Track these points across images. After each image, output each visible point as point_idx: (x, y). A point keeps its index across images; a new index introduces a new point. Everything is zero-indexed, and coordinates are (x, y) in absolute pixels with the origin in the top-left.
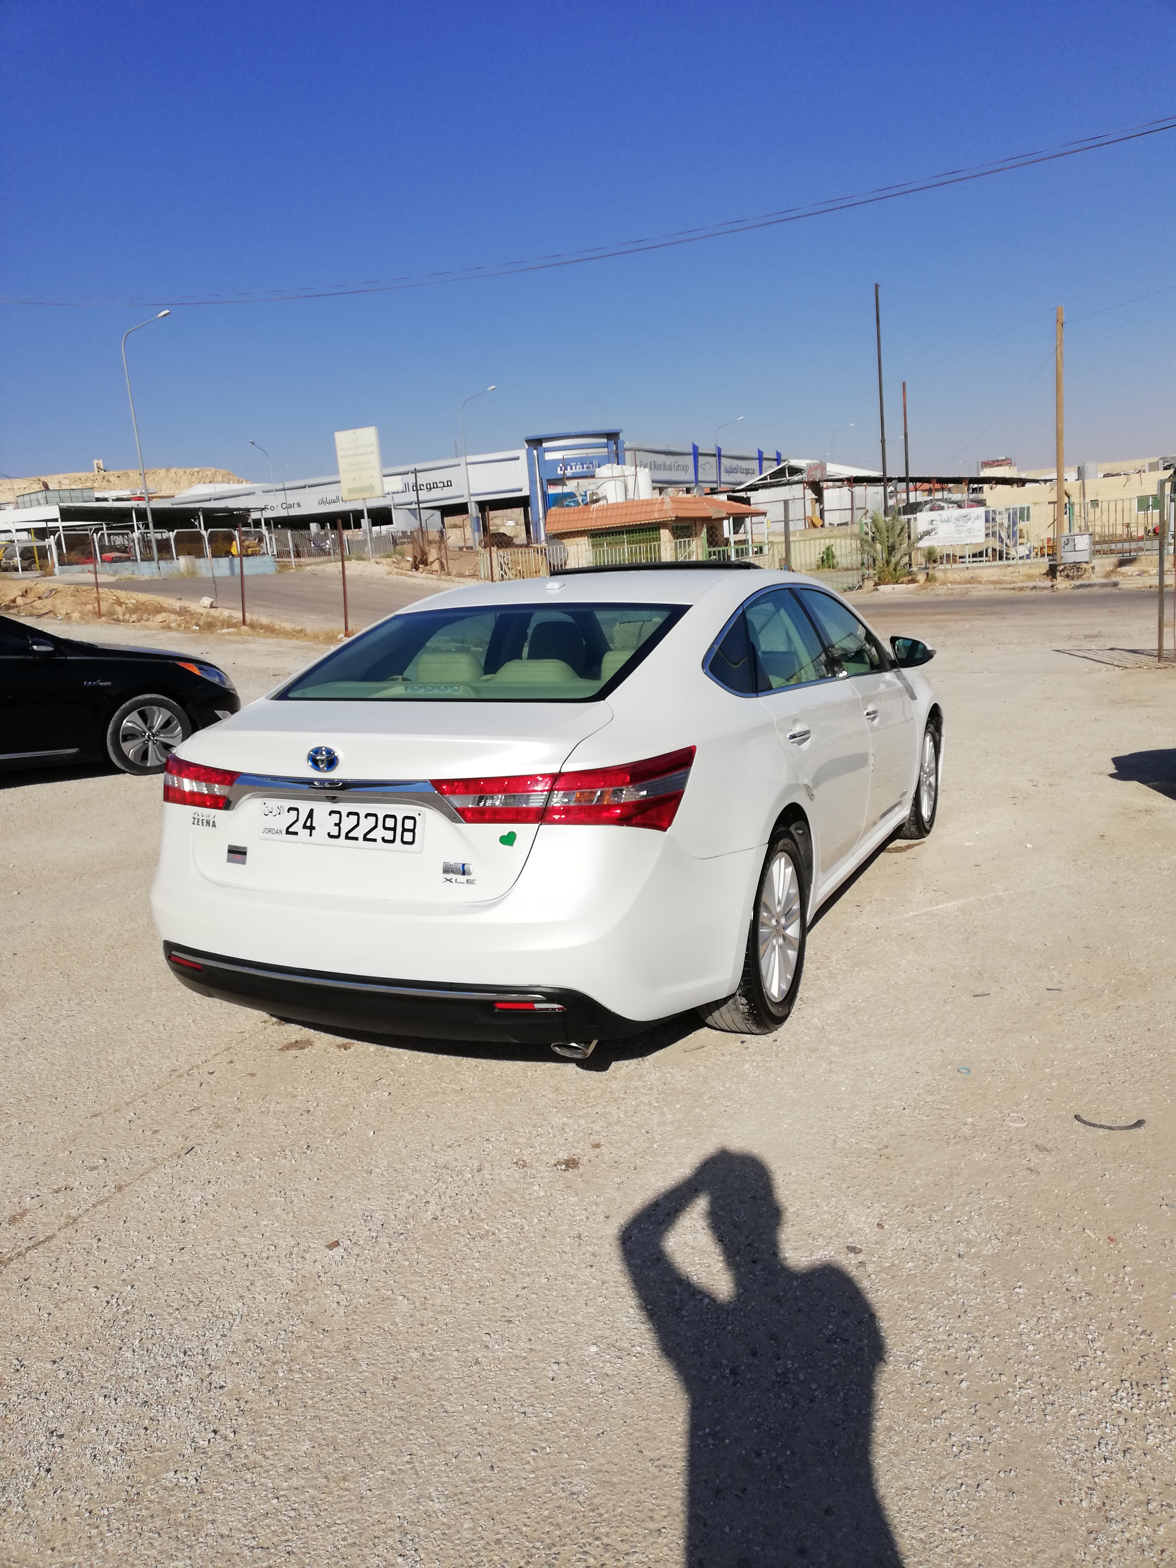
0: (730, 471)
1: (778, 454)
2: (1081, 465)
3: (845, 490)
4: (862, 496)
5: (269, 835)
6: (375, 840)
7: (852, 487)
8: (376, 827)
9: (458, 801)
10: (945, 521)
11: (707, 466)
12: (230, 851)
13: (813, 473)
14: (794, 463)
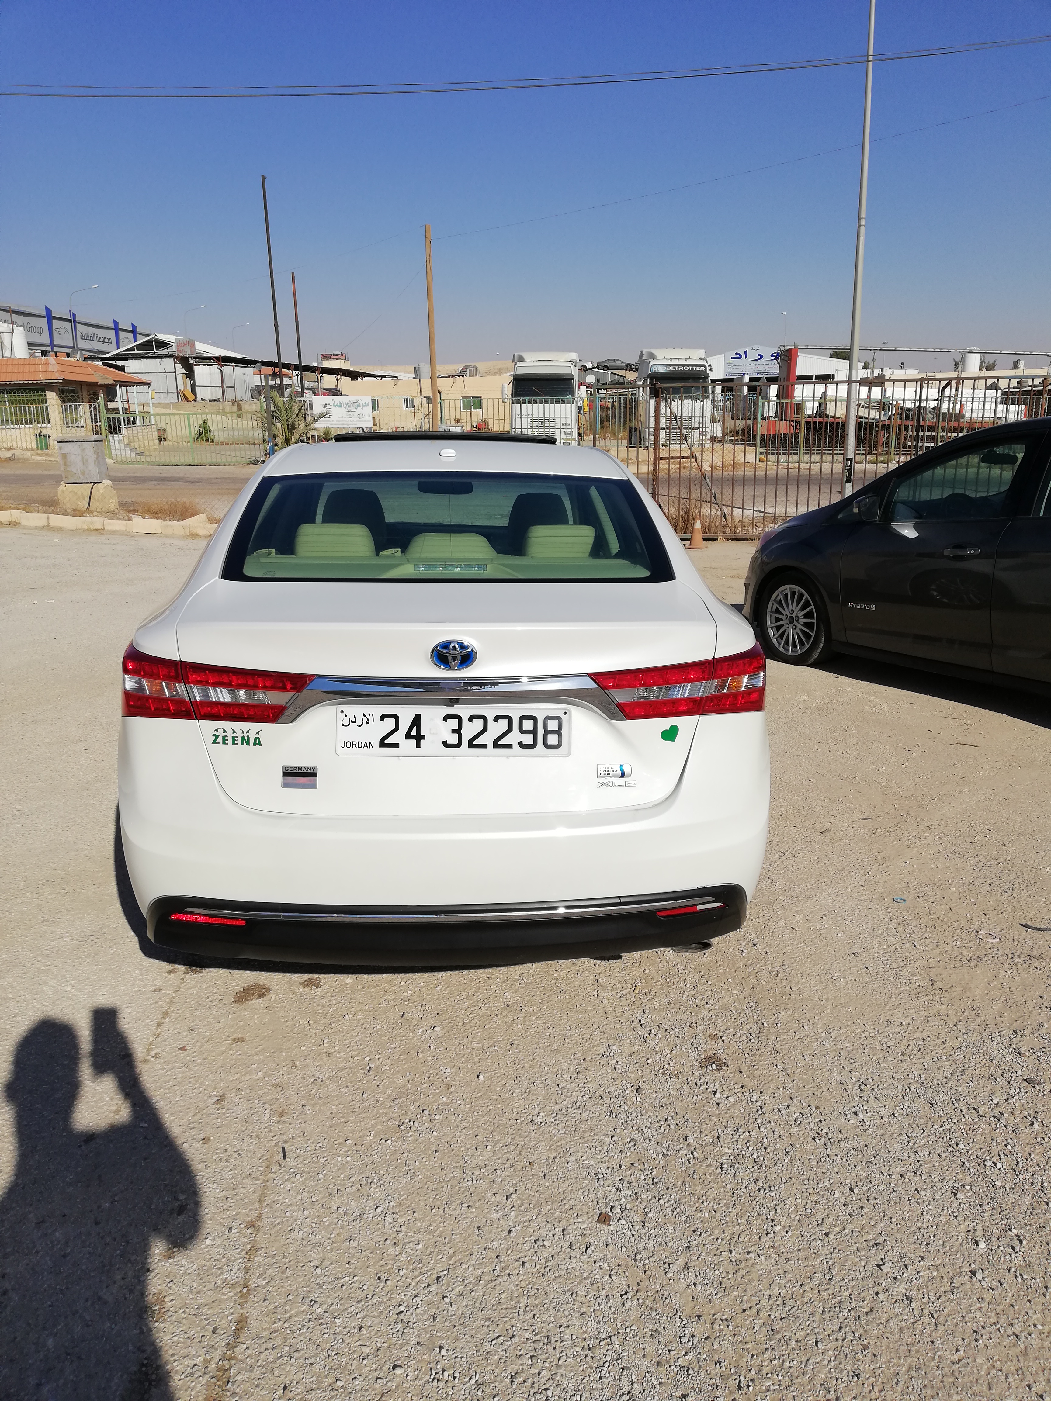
0: (86, 338)
1: (133, 326)
2: (417, 366)
3: (215, 368)
4: (230, 375)
5: (354, 750)
6: (510, 746)
7: (222, 366)
8: (510, 730)
9: (622, 696)
10: (337, 406)
11: (62, 331)
12: (285, 774)
13: (184, 348)
14: (161, 336)
